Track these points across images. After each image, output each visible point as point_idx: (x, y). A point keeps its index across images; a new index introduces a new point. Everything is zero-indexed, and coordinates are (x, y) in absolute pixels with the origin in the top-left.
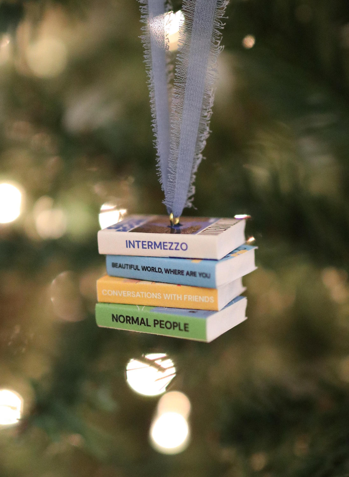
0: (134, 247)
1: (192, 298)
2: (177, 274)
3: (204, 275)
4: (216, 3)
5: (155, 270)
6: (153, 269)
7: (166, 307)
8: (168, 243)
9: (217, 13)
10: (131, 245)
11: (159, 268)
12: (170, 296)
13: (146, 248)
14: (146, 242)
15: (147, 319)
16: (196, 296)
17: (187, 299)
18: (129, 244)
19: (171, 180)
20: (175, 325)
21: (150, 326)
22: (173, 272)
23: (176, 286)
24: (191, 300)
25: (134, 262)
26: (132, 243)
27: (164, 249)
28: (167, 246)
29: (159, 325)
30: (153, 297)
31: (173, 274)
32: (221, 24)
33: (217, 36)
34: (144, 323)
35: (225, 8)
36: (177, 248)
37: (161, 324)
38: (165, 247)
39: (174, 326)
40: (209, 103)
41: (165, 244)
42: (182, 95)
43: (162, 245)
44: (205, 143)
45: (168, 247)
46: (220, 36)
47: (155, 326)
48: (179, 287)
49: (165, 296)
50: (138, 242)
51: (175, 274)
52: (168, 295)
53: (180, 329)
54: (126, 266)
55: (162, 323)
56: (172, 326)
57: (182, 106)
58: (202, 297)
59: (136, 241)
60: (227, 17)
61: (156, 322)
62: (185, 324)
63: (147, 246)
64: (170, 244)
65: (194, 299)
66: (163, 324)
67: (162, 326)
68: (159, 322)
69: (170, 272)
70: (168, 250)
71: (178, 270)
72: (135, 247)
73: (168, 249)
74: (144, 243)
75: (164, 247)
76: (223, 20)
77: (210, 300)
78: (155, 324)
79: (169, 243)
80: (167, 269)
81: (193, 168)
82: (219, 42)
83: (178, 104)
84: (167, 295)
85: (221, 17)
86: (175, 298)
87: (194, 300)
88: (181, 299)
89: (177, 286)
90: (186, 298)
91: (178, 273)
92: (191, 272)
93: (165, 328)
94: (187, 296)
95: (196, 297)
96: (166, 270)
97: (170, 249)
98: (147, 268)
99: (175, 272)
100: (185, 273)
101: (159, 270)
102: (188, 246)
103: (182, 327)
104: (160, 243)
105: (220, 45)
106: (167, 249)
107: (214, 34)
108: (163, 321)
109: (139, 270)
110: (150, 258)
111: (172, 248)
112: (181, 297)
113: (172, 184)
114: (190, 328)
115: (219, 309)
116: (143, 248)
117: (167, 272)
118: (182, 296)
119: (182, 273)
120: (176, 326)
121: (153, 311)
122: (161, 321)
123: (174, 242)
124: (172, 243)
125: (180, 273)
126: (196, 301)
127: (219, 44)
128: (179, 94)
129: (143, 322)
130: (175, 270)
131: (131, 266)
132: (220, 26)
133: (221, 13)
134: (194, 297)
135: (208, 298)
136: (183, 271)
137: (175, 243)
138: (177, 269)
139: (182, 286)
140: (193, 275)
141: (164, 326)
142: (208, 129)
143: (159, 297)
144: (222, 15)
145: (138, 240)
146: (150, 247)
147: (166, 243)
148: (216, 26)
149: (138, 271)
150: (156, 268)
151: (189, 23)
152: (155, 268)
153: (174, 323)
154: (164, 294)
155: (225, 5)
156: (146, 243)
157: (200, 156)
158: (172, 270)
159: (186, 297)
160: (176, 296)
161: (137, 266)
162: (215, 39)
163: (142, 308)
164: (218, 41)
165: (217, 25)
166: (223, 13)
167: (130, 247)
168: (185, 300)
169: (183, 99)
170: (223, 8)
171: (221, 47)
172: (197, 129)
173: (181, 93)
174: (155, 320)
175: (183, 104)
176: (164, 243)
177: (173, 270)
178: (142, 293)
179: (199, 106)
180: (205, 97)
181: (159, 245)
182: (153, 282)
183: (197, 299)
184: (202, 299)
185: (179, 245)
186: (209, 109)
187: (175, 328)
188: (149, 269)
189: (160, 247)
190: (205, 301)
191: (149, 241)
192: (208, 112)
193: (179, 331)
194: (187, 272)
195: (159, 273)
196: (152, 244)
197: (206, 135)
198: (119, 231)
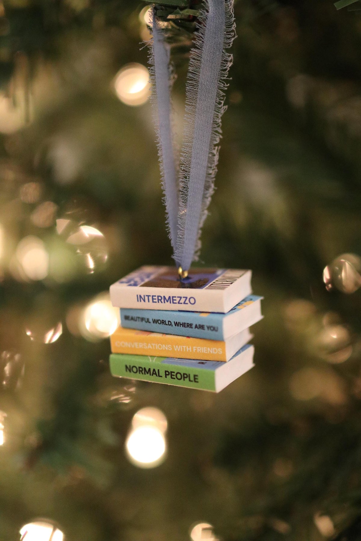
0: (144, 301)
1: (201, 349)
2: (186, 327)
3: (212, 328)
4: (220, 64)
5: (165, 323)
6: (163, 322)
7: (176, 358)
9: (221, 75)
10: (142, 300)
11: (169, 321)
12: (180, 348)
13: (156, 302)
14: (155, 296)
15: (158, 370)
16: (204, 348)
17: (196, 351)
18: (140, 298)
19: (181, 236)
20: (185, 376)
21: (161, 377)
22: (182, 325)
23: (185, 338)
24: (201, 352)
25: (146, 315)
26: (143, 297)
27: (173, 303)
28: (176, 300)
29: (170, 376)
30: (164, 349)
31: (183, 326)
32: (224, 84)
33: (221, 97)
34: (156, 374)
35: (229, 69)
36: (186, 302)
37: (172, 375)
38: (175, 301)
39: (184, 378)
40: (214, 161)
41: (174, 298)
42: (189, 154)
43: (171, 299)
44: (210, 199)
45: (177, 302)
46: (223, 96)
47: (166, 377)
48: (188, 339)
49: (176, 348)
50: (148, 296)
51: (184, 327)
53: (190, 380)
54: (138, 319)
55: (173, 374)
57: (190, 165)
58: (210, 349)
59: (146, 296)
60: (231, 78)
61: (167, 373)
62: (195, 376)
63: (157, 300)
64: (179, 299)
66: (174, 375)
67: (173, 377)
68: (170, 373)
69: (179, 325)
70: (177, 305)
71: (187, 324)
72: (146, 301)
73: (177, 303)
74: (154, 298)
75: (173, 301)
76: (227, 81)
77: (218, 351)
78: (166, 375)
79: (178, 297)
80: (177, 322)
81: (199, 223)
82: (223, 102)
83: (186, 163)
84: (177, 346)
85: (225, 78)
86: (184, 349)
87: (203, 352)
88: (191, 351)
90: (195, 349)
91: (187, 326)
92: (199, 325)
93: (176, 379)
94: (196, 347)
95: (205, 349)
96: (175, 323)
97: (179, 303)
98: (158, 321)
99: (184, 325)
100: (194, 326)
101: (168, 323)
102: (197, 300)
103: (192, 378)
104: (170, 297)
105: (224, 105)
106: (176, 303)
107: (218, 95)
108: (174, 372)
109: (150, 322)
110: (159, 311)
111: (180, 302)
112: (190, 349)
113: (181, 240)
114: (200, 379)
115: (227, 360)
116: (153, 302)
117: (177, 325)
118: (191, 347)
119: (191, 326)
120: (187, 377)
121: (164, 362)
122: (171, 372)
123: (182, 296)
124: (181, 298)
125: (189, 326)
126: (204, 352)
127: (222, 105)
128: (187, 153)
129: (154, 373)
130: (184, 323)
131: (143, 319)
132: (223, 86)
133: (225, 75)
134: (203, 348)
135: (217, 350)
136: (192, 324)
138: (186, 322)
139: (191, 338)
140: (202, 328)
141: (175, 377)
142: (213, 185)
143: (170, 349)
144: (225, 76)
146: (159, 301)
147: (175, 297)
148: (220, 87)
149: (149, 324)
151: (195, 84)
152: (165, 321)
153: (184, 374)
154: (174, 346)
155: (229, 67)
156: (156, 298)
157: (206, 212)
158: (181, 323)
159: (195, 348)
160: (186, 348)
161: (148, 319)
162: (219, 100)
163: (154, 359)
164: (221, 101)
165: (221, 85)
166: (226, 74)
167: (141, 301)
168: (194, 351)
169: (191, 158)
170: (226, 69)
171: (225, 107)
172: (203, 186)
173: (189, 152)
174: (166, 371)
175: (190, 162)
176: (173, 297)
177: (182, 323)
178: (154, 344)
179: (205, 164)
180: (210, 155)
181: (168, 300)
182: (163, 333)
183: (206, 350)
184: (211, 350)
185: (188, 300)
186: (214, 167)
187: (185, 379)
188: (159, 322)
189: (169, 301)
190: (214, 353)
191: (159, 295)
192: (213, 170)
193: (190, 382)
194: (196, 325)
195: (169, 326)
196: (162, 298)
197: (211, 191)
198: (130, 285)
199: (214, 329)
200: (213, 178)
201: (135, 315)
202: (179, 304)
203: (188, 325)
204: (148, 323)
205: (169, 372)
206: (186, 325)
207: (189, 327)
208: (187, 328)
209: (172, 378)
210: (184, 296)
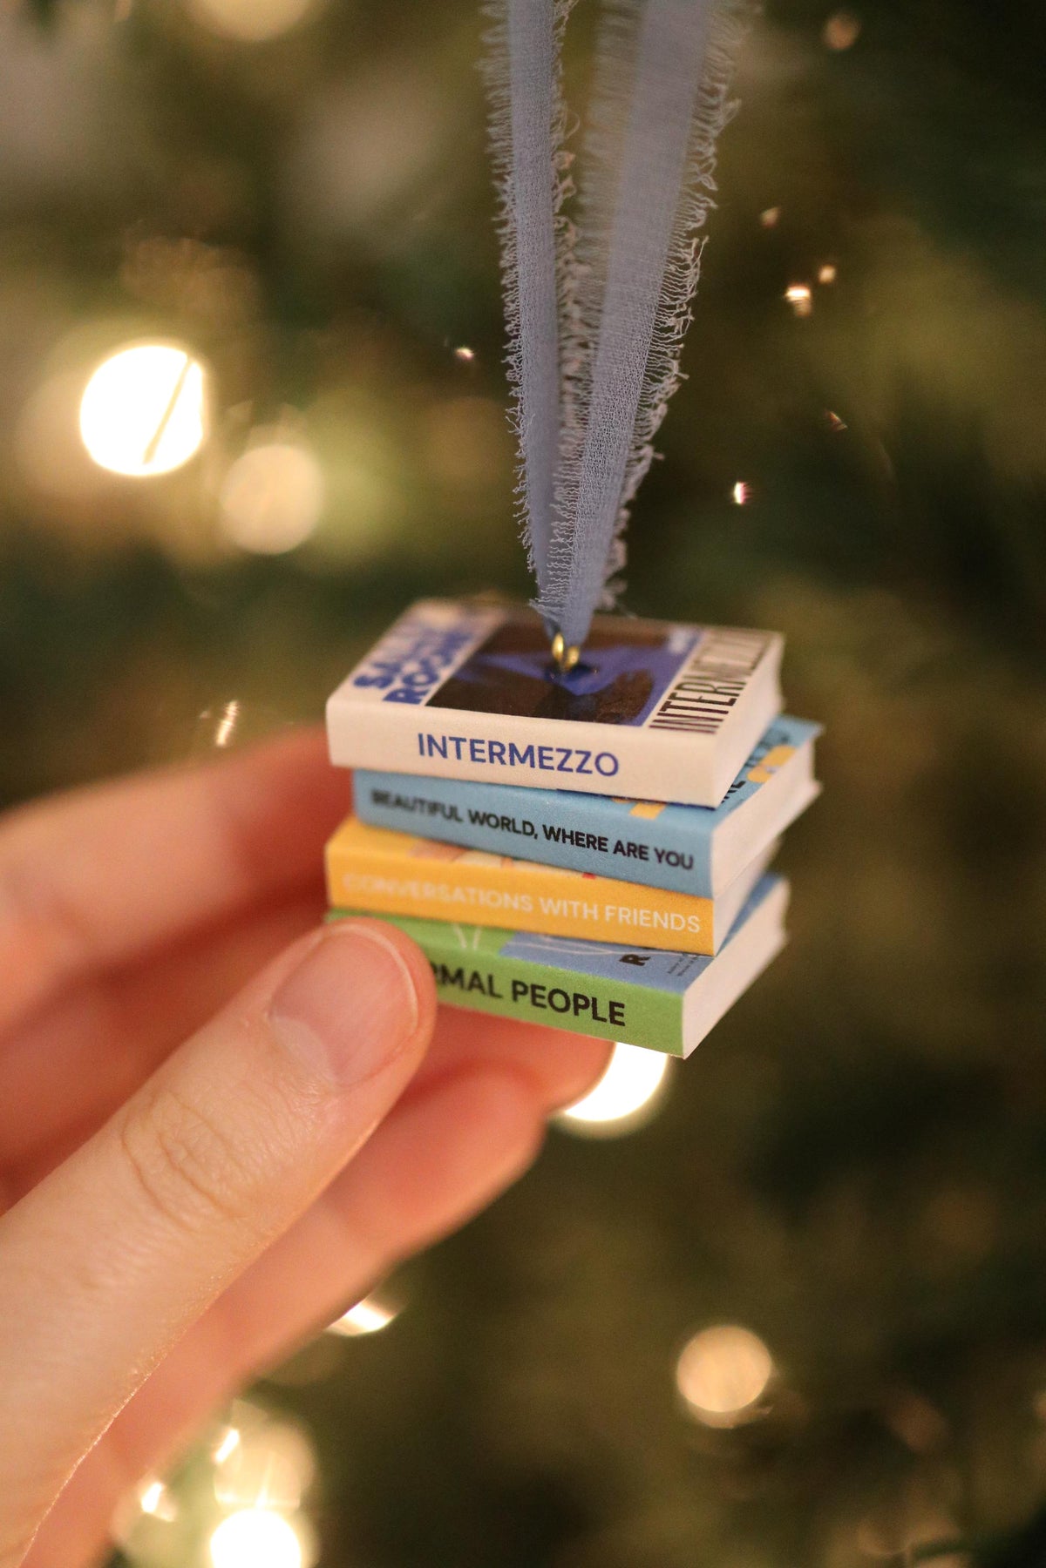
0: (444, 753)
1: (632, 914)
2: (583, 846)
3: (673, 859)
5: (511, 826)
6: (506, 823)
7: (546, 936)
8: (554, 750)
10: (435, 750)
11: (525, 823)
12: (562, 909)
13: (483, 761)
14: (482, 742)
16: (642, 912)
17: (616, 917)
18: (429, 744)
19: (561, 540)
20: (581, 1002)
21: (499, 996)
22: (571, 837)
23: (578, 877)
24: (630, 923)
25: (447, 799)
26: (440, 743)
27: (542, 766)
28: (551, 758)
29: (528, 997)
30: (506, 905)
31: (572, 843)
34: (480, 987)
36: (586, 767)
37: (534, 996)
38: (546, 763)
39: (577, 1007)
40: (683, 287)
41: (546, 753)
43: (535, 756)
45: (555, 763)
48: (589, 881)
49: (547, 906)
50: (458, 741)
51: (578, 844)
52: (555, 902)
53: (595, 1017)
54: (418, 805)
55: (538, 992)
56: (572, 1006)
58: (662, 916)
59: (451, 739)
61: (520, 988)
62: (613, 1005)
63: (486, 756)
64: (563, 755)
65: (638, 920)
66: (542, 997)
67: (538, 1000)
68: (530, 990)
69: (561, 837)
70: (556, 771)
71: (589, 836)
72: (448, 754)
73: (556, 768)
74: (477, 746)
75: (541, 762)
77: (688, 924)
78: (515, 994)
79: (559, 750)
80: (552, 829)
81: (624, 489)
82: (724, 88)
84: (551, 902)
86: (576, 912)
87: (635, 922)
88: (596, 917)
89: (585, 877)
90: (613, 914)
91: (589, 842)
92: (629, 844)
93: (549, 1008)
94: (614, 908)
95: (645, 914)
96: (548, 829)
97: (561, 768)
98: (488, 817)
99: (578, 839)
100: (611, 846)
101: (524, 827)
102: (620, 762)
103: (603, 1011)
104: (530, 749)
105: (726, 100)
106: (552, 768)
108: (543, 988)
109: (459, 820)
110: (495, 790)
111: (566, 765)
112: (595, 912)
113: (562, 551)
114: (629, 1015)
115: (716, 950)
116: (474, 759)
117: (552, 836)
118: (599, 907)
119: (600, 844)
120: (585, 1007)
121: (507, 951)
122: (534, 987)
123: (574, 749)
124: (568, 753)
125: (593, 843)
126: (642, 923)
127: (722, 97)
129: (477, 983)
130: (578, 833)
131: (435, 807)
134: (638, 915)
135: (683, 921)
136: (606, 839)
137: (579, 752)
138: (585, 831)
139: (598, 879)
140: (638, 853)
141: (545, 1002)
142: (676, 367)
143: (527, 906)
145: (458, 736)
146: (496, 758)
147: (551, 749)
149: (458, 823)
150: (516, 821)
152: (513, 819)
153: (577, 996)
154: (541, 900)
156: (485, 747)
157: (649, 451)
158: (568, 833)
159: (611, 911)
160: (580, 910)
161: (454, 810)
163: (472, 937)
164: (720, 86)
167: (431, 754)
168: (608, 919)
171: (730, 105)
172: (643, 370)
174: (515, 983)
176: (541, 749)
177: (572, 832)
178: (472, 891)
179: (654, 296)
180: (672, 268)
181: (526, 755)
182: (504, 856)
183: (648, 918)
184: (664, 921)
185: (591, 761)
186: (681, 306)
187: (581, 1011)
188: (493, 821)
189: (528, 760)
190: (673, 927)
191: (493, 739)
192: (678, 316)
193: (596, 1022)
194: (619, 843)
195: (525, 836)
196: (503, 749)
197: (669, 385)
198: (392, 697)
199: (680, 861)
200: (678, 342)
201: (409, 792)
202: (563, 772)
203: (591, 839)
204: (453, 822)
205: (525, 987)
206: (585, 840)
207: (595, 848)
208: (586, 849)
209: (535, 1004)
210: (579, 749)
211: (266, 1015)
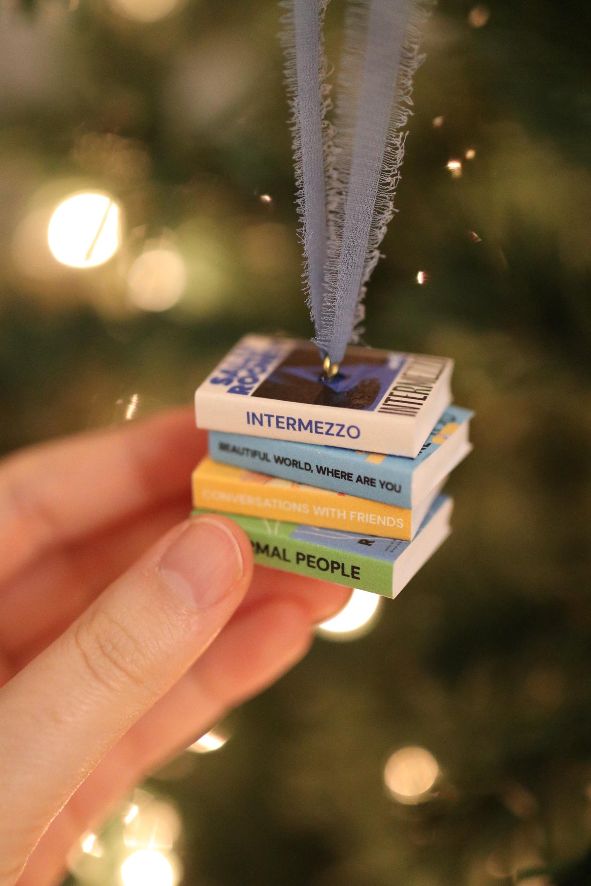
0: (261, 423)
1: (365, 517)
2: (339, 477)
3: (390, 487)
6: (295, 463)
7: (317, 527)
8: (324, 423)
10: (256, 421)
11: (306, 464)
12: (325, 512)
13: (283, 428)
14: (283, 417)
16: (371, 516)
17: (355, 519)
18: (252, 418)
19: (329, 304)
20: (335, 565)
21: (289, 561)
22: (332, 472)
23: (335, 495)
24: (364, 521)
25: (262, 448)
26: (259, 417)
27: (317, 432)
28: (322, 428)
29: (305, 562)
30: (294, 510)
31: (333, 476)
34: (278, 555)
36: (341, 433)
37: (309, 561)
38: (319, 430)
39: (333, 568)
40: (395, 160)
41: (319, 425)
43: (313, 426)
44: (384, 229)
45: (324, 430)
48: (341, 497)
49: (317, 511)
50: (269, 416)
51: (336, 477)
52: (322, 508)
53: (343, 574)
54: (245, 452)
55: (311, 559)
56: (330, 568)
58: (382, 518)
59: (265, 415)
61: (301, 557)
62: (353, 567)
63: (285, 425)
64: (328, 426)
65: (369, 520)
66: (313, 562)
67: (311, 564)
68: (306, 558)
69: (326, 472)
70: (324, 435)
71: (342, 472)
72: (264, 424)
73: (324, 433)
74: (280, 420)
75: (316, 430)
77: (397, 523)
78: (298, 560)
79: (327, 423)
80: (321, 467)
81: (363, 275)
84: (319, 508)
86: (333, 514)
87: (367, 521)
88: (345, 518)
89: (338, 495)
90: (354, 516)
91: (342, 476)
92: (365, 478)
93: (317, 568)
94: (355, 513)
95: (373, 517)
96: (319, 467)
97: (327, 433)
98: (285, 460)
99: (336, 474)
100: (354, 478)
101: (305, 466)
102: (361, 431)
103: (348, 571)
104: (310, 422)
106: (322, 433)
108: (314, 557)
109: (268, 461)
110: (289, 444)
111: (330, 432)
112: (344, 515)
113: (330, 310)
114: (362, 573)
115: (411, 540)
116: (278, 427)
117: (321, 471)
118: (346, 512)
119: (349, 477)
120: (338, 568)
121: (294, 535)
122: (309, 556)
123: (335, 422)
124: (332, 425)
125: (345, 476)
126: (371, 522)
127: (415, 52)
129: (276, 553)
130: (336, 471)
131: (255, 453)
134: (369, 515)
135: (394, 521)
136: (352, 474)
137: (338, 425)
138: (340, 469)
139: (347, 496)
140: (370, 483)
141: (315, 565)
142: (391, 205)
143: (306, 510)
145: (269, 414)
146: (290, 427)
147: (322, 423)
150: (301, 462)
152: (299, 462)
153: (333, 562)
154: (315, 507)
156: (285, 420)
157: (376, 253)
158: (330, 470)
159: (353, 514)
160: (336, 513)
161: (266, 455)
163: (274, 527)
167: (254, 423)
168: (351, 519)
172: (373, 207)
174: (298, 554)
176: (316, 422)
177: (333, 470)
178: (275, 501)
179: (379, 165)
180: (389, 149)
181: (307, 426)
182: (294, 482)
183: (374, 519)
184: (383, 520)
185: (345, 430)
186: (394, 171)
187: (335, 570)
188: (288, 462)
189: (309, 428)
190: (388, 525)
191: (289, 416)
192: (393, 176)
193: (343, 576)
194: (359, 477)
195: (306, 471)
196: (295, 422)
197: (388, 216)
198: (232, 391)
199: (393, 488)
200: (393, 191)
201: (240, 444)
202: (328, 436)
203: (344, 474)
204: (265, 461)
205: (304, 556)
206: (340, 474)
207: (345, 479)
208: (340, 479)
209: (309, 565)
210: (338, 423)
211: (157, 569)
